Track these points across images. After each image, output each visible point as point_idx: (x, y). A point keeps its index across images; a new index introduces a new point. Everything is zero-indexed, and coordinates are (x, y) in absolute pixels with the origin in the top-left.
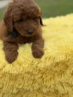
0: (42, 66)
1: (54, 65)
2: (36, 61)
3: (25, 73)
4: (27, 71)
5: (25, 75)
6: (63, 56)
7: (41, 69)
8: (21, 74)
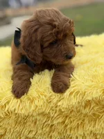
0: (65, 105)
1: (83, 104)
2: (56, 97)
3: (39, 114)
4: (41, 111)
5: (38, 118)
6: (98, 91)
7: (63, 110)
8: (32, 116)
